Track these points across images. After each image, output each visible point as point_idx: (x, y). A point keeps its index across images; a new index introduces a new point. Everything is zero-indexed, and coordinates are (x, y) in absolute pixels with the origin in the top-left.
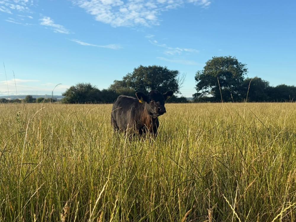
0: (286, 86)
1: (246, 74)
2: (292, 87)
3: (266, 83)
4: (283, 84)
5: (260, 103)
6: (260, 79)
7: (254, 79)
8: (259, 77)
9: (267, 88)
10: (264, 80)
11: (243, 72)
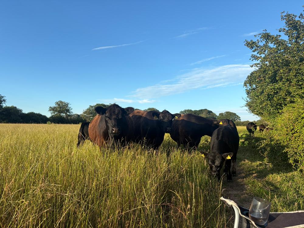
0: (34, 113)
1: (5, 103)
2: (38, 114)
3: (20, 110)
4: (32, 112)
5: (14, 124)
6: (16, 107)
7: (11, 107)
8: (14, 106)
9: (21, 114)
10: (19, 108)
11: (2, 101)
